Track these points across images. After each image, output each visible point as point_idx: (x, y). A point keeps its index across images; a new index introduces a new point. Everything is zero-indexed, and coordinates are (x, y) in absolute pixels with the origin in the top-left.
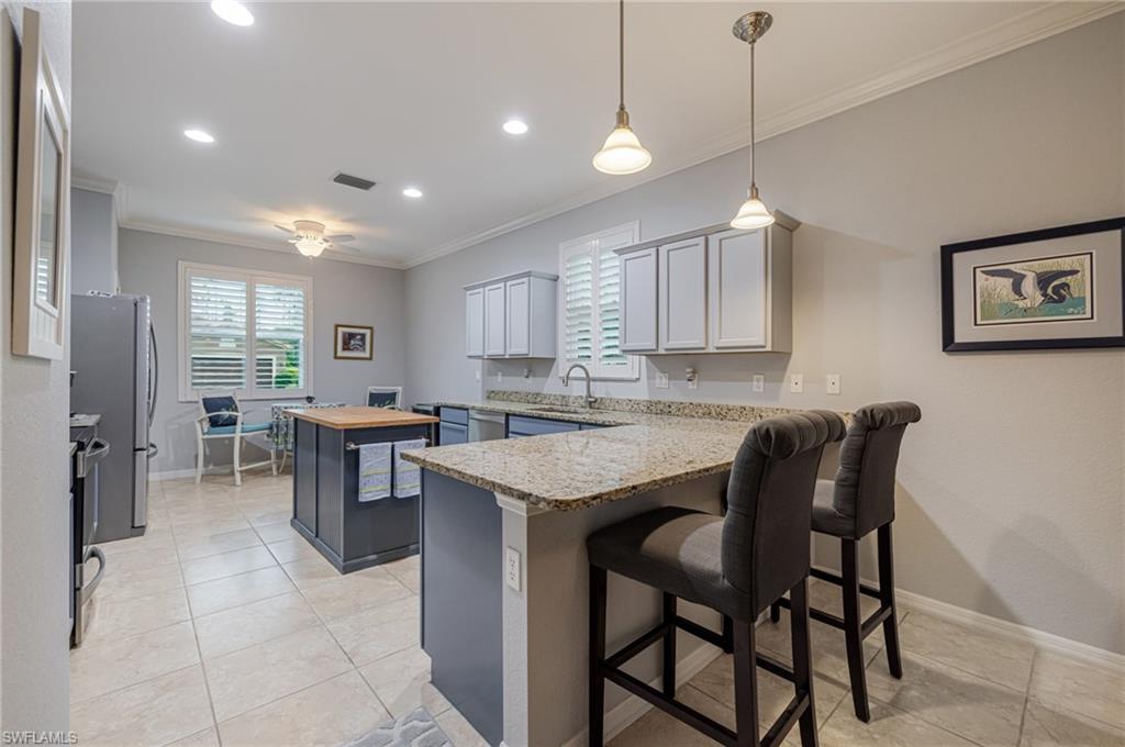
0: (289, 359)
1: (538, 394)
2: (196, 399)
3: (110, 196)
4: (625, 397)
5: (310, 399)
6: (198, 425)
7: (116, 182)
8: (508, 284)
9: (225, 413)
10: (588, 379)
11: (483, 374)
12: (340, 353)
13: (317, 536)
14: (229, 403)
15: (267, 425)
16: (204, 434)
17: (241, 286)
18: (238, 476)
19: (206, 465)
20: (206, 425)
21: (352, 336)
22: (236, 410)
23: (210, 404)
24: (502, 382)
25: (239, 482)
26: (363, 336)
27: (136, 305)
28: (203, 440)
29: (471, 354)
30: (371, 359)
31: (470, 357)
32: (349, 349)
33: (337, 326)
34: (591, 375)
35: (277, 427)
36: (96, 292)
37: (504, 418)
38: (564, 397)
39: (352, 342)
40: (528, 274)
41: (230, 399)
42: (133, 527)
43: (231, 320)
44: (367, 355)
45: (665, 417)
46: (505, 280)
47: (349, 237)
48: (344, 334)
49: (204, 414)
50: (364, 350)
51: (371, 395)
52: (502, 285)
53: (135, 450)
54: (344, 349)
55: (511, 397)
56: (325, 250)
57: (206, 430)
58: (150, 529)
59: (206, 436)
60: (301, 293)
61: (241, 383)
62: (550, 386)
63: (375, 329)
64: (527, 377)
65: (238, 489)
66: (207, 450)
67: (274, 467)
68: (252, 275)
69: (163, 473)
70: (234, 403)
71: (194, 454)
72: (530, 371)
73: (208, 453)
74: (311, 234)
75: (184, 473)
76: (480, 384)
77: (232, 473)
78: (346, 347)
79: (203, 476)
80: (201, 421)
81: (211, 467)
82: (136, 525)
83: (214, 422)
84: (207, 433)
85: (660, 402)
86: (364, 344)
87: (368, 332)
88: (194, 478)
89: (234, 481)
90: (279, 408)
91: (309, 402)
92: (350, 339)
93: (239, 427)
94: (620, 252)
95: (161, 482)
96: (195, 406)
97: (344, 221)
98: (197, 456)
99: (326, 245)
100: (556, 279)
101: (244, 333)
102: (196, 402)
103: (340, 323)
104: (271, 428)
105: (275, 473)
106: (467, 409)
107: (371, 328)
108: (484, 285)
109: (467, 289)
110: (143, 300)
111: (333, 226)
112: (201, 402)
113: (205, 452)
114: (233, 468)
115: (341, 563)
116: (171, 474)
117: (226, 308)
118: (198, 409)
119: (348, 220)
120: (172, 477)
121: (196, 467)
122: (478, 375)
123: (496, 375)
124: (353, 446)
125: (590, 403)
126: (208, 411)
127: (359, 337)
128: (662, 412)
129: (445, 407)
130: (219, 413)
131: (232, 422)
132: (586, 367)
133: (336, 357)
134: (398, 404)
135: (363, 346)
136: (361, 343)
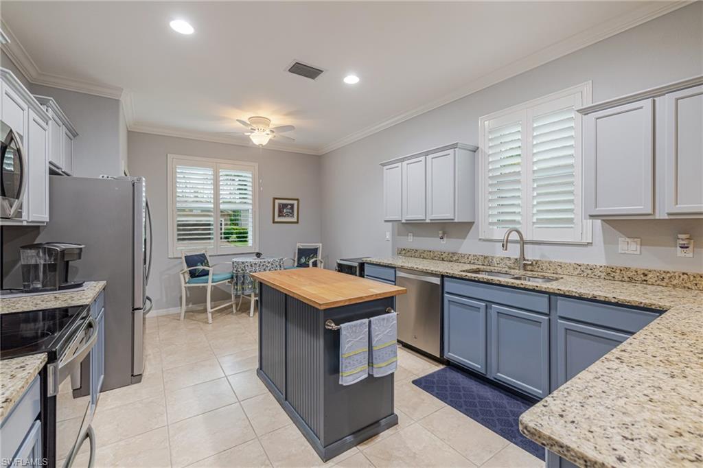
0: (231, 220)
1: (454, 254)
2: (179, 256)
3: (117, 101)
4: (573, 262)
5: (258, 255)
6: (182, 276)
7: (122, 89)
8: (429, 157)
9: (200, 267)
10: (523, 242)
11: (393, 235)
12: (277, 219)
13: (286, 399)
14: (202, 259)
15: (229, 275)
16: (186, 283)
17: (210, 172)
18: (210, 315)
19: (187, 305)
20: (187, 276)
21: (285, 206)
22: (207, 264)
23: (190, 261)
24: (411, 242)
25: (210, 320)
26: (292, 205)
27: (133, 185)
28: (185, 287)
29: (387, 219)
30: (297, 222)
31: (386, 221)
32: (283, 216)
33: (275, 199)
34: (525, 239)
35: (237, 277)
36: (106, 176)
37: (439, 279)
38: (485, 258)
39: (285, 211)
40: (454, 146)
41: (203, 256)
42: (132, 375)
43: (197, 197)
44: (295, 219)
45: (640, 286)
46: (427, 154)
47: (290, 128)
48: (279, 205)
49: (186, 269)
50: (293, 216)
51: (299, 250)
52: (423, 158)
53: (134, 309)
54: (279, 216)
55: (425, 255)
56: (270, 140)
57: (187, 281)
58: (146, 375)
59: (188, 285)
60: (251, 176)
61: (209, 239)
62: (468, 246)
63: (301, 201)
64: (442, 238)
65: (210, 327)
66: (188, 293)
67: (234, 306)
68: (216, 163)
69: (159, 311)
70: (206, 259)
71: (179, 296)
72: (444, 233)
73: (188, 295)
74: (261, 127)
75: (173, 310)
76: (390, 243)
77: (205, 311)
78: (281, 214)
79: (186, 312)
80: (183, 273)
81: (190, 306)
82: (135, 374)
83: (193, 274)
84: (188, 283)
85: (627, 269)
86: (293, 211)
87: (295, 202)
88: (179, 315)
89: (207, 318)
90: (238, 263)
91: (258, 257)
92: (283, 208)
93: (210, 277)
94: (585, 111)
95: (157, 317)
96: (179, 261)
97: (286, 115)
98: (181, 298)
99: (271, 136)
100: (475, 150)
101: (212, 206)
102: (181, 258)
103: (276, 197)
104: (232, 278)
105: (235, 311)
106: (394, 268)
107: (297, 200)
108: (402, 160)
109: (383, 165)
110: (139, 180)
111: (277, 120)
112: (184, 259)
113: (186, 296)
114: (206, 305)
115: (321, 448)
116: (163, 312)
117: (195, 192)
118: (182, 263)
119: (289, 114)
120: (165, 313)
121: (181, 305)
122: (388, 236)
123: (408, 235)
124: (333, 326)
125: (525, 265)
126: (189, 266)
127: (289, 206)
128: (631, 280)
129: (368, 263)
130: (196, 266)
131: (206, 273)
132: (520, 230)
133: (274, 222)
134: (319, 258)
135: (292, 213)
136: (291, 211)
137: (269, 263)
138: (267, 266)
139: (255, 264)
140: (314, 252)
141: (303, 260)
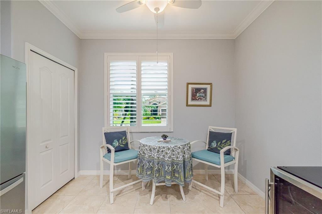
6: (101, 150)
12: (190, 102)
14: (120, 136)
16: (104, 156)
20: (105, 151)
21: (198, 90)
23: (109, 137)
26: (205, 90)
30: (210, 106)
33: (188, 84)
39: (198, 95)
44: (208, 103)
48: (193, 89)
49: (104, 144)
50: (206, 100)
51: (211, 133)
54: (193, 99)
59: (104, 159)
68: (139, 56)
70: (125, 136)
78: (194, 98)
80: (102, 148)
86: (206, 95)
87: (208, 87)
92: (196, 93)
93: (112, 158)
107: (210, 84)
112: (104, 135)
127: (202, 91)
133: (187, 105)
134: (234, 145)
135: (205, 97)
136: (203, 95)
137: (169, 149)
138: (167, 153)
139: (154, 149)
140: (228, 137)
141: (214, 145)
